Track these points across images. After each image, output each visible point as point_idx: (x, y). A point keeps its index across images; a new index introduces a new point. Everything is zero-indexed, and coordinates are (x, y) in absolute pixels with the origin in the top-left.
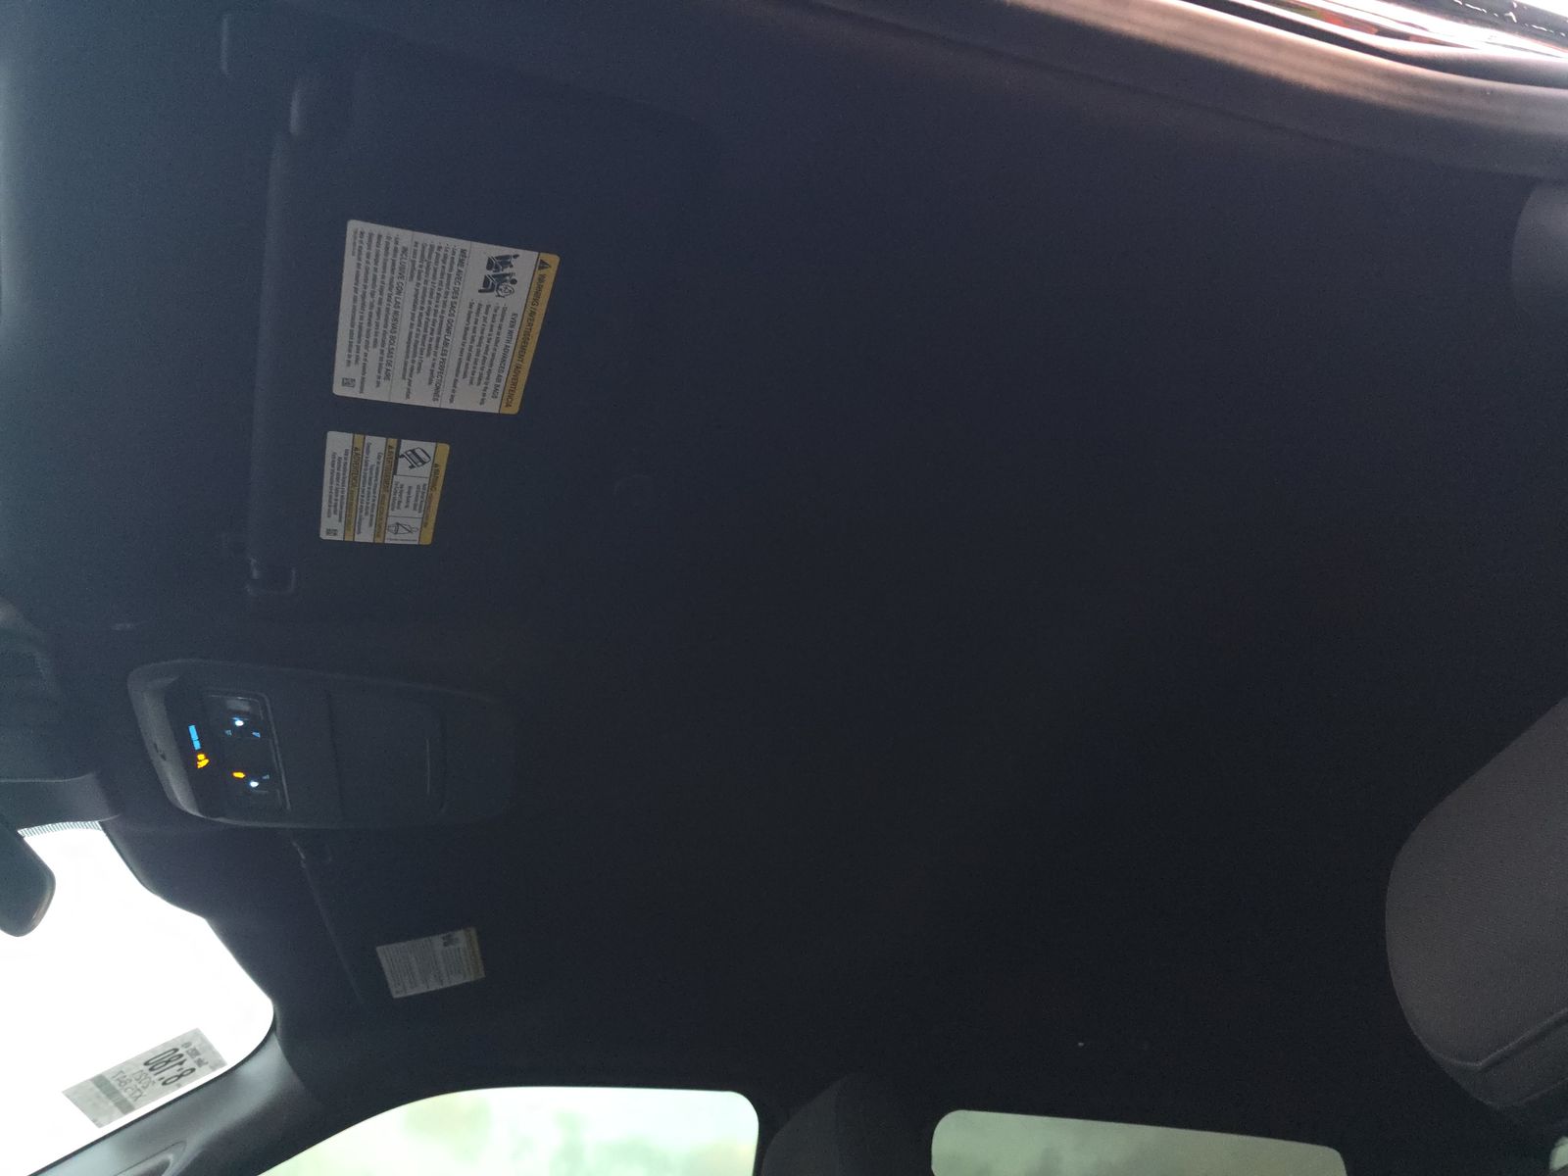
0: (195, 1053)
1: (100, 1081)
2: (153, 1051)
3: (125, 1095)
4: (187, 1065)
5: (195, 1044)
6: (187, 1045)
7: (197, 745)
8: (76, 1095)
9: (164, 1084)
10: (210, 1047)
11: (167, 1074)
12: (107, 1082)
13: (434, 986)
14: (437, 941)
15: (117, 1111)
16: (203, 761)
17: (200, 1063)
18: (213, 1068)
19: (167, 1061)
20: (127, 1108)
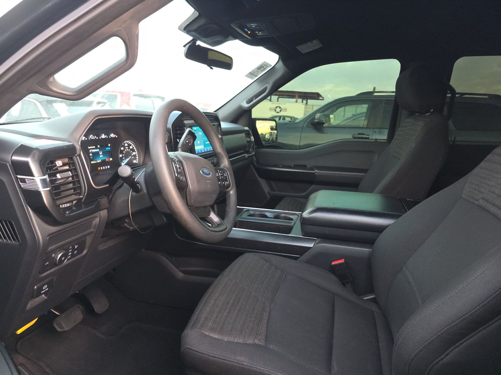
0: (265, 65)
1: (250, 73)
2: (258, 67)
3: (255, 74)
4: (265, 67)
5: (265, 64)
6: (264, 64)
7: (247, 31)
8: (247, 76)
9: (262, 71)
10: (268, 63)
11: (262, 70)
12: (251, 73)
13: (311, 50)
14: (309, 43)
15: (255, 77)
16: (249, 32)
17: (267, 66)
18: (270, 67)
19: (261, 67)
20: (257, 76)
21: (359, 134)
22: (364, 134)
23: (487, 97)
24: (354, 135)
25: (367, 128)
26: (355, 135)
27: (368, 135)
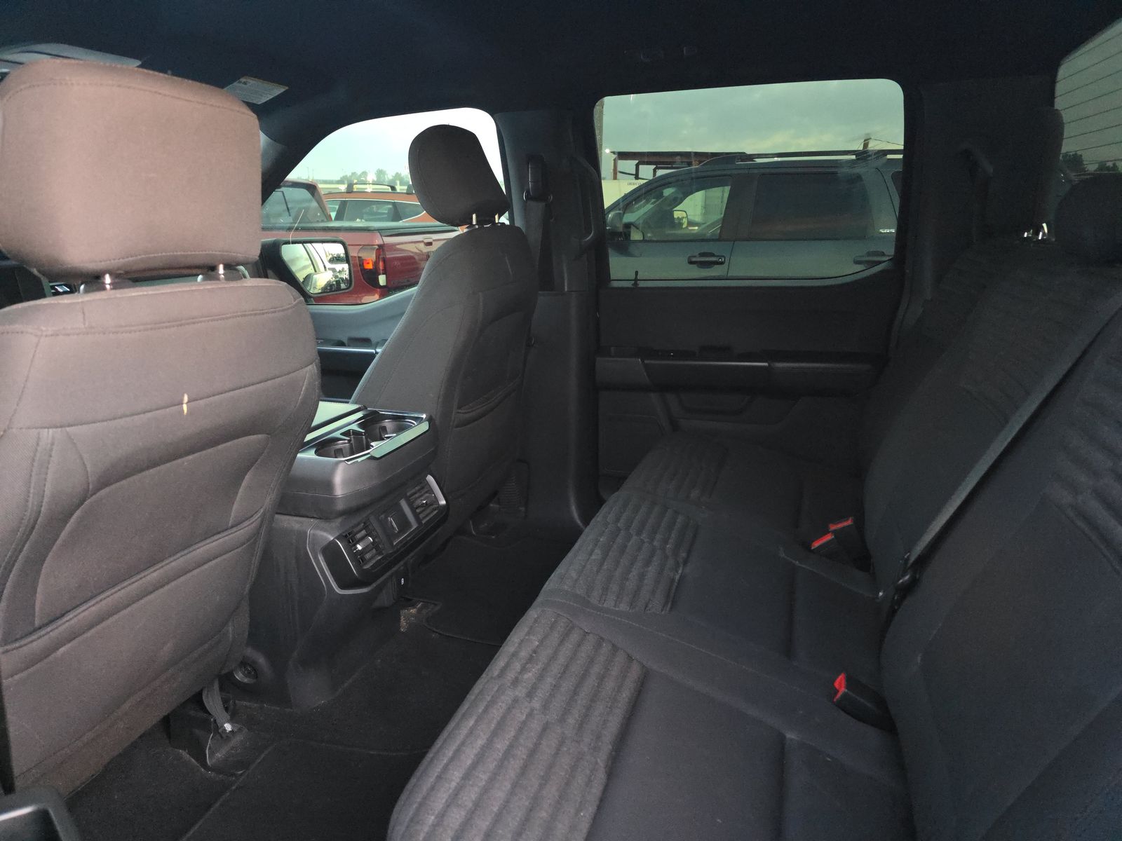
21: (702, 255)
22: (712, 255)
23: (854, 157)
24: (690, 257)
25: (718, 240)
26: (695, 257)
27: (720, 257)
